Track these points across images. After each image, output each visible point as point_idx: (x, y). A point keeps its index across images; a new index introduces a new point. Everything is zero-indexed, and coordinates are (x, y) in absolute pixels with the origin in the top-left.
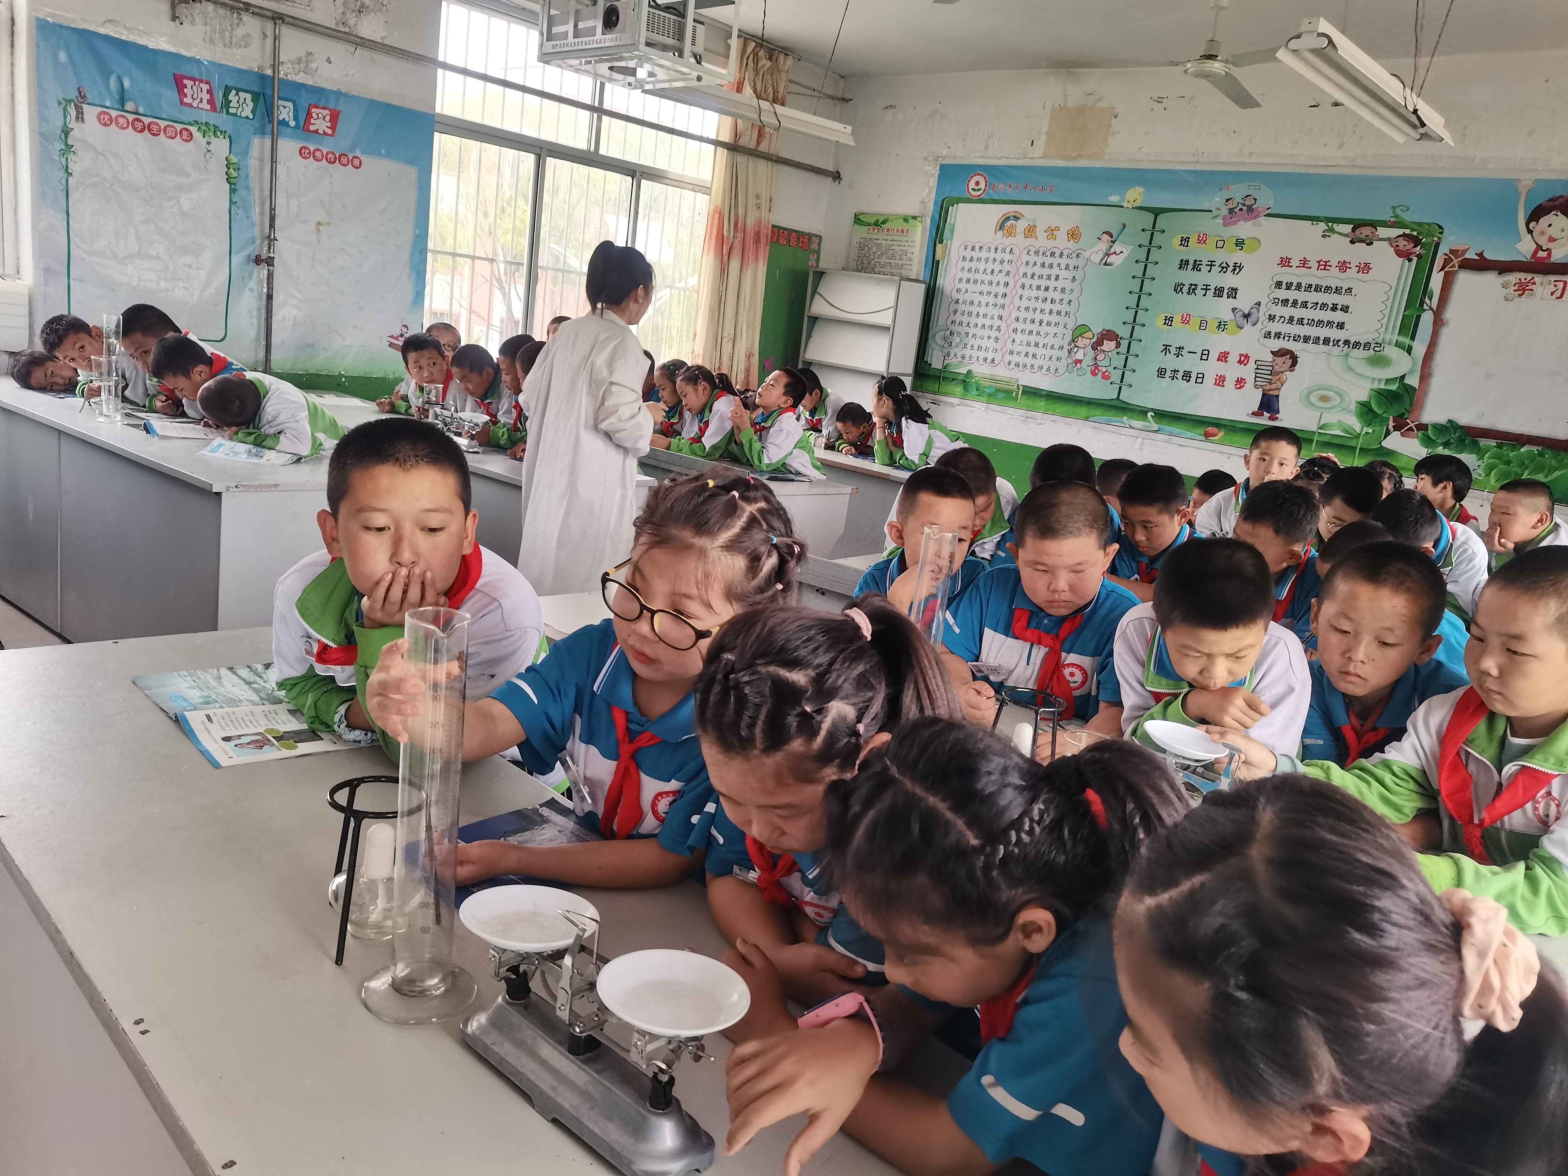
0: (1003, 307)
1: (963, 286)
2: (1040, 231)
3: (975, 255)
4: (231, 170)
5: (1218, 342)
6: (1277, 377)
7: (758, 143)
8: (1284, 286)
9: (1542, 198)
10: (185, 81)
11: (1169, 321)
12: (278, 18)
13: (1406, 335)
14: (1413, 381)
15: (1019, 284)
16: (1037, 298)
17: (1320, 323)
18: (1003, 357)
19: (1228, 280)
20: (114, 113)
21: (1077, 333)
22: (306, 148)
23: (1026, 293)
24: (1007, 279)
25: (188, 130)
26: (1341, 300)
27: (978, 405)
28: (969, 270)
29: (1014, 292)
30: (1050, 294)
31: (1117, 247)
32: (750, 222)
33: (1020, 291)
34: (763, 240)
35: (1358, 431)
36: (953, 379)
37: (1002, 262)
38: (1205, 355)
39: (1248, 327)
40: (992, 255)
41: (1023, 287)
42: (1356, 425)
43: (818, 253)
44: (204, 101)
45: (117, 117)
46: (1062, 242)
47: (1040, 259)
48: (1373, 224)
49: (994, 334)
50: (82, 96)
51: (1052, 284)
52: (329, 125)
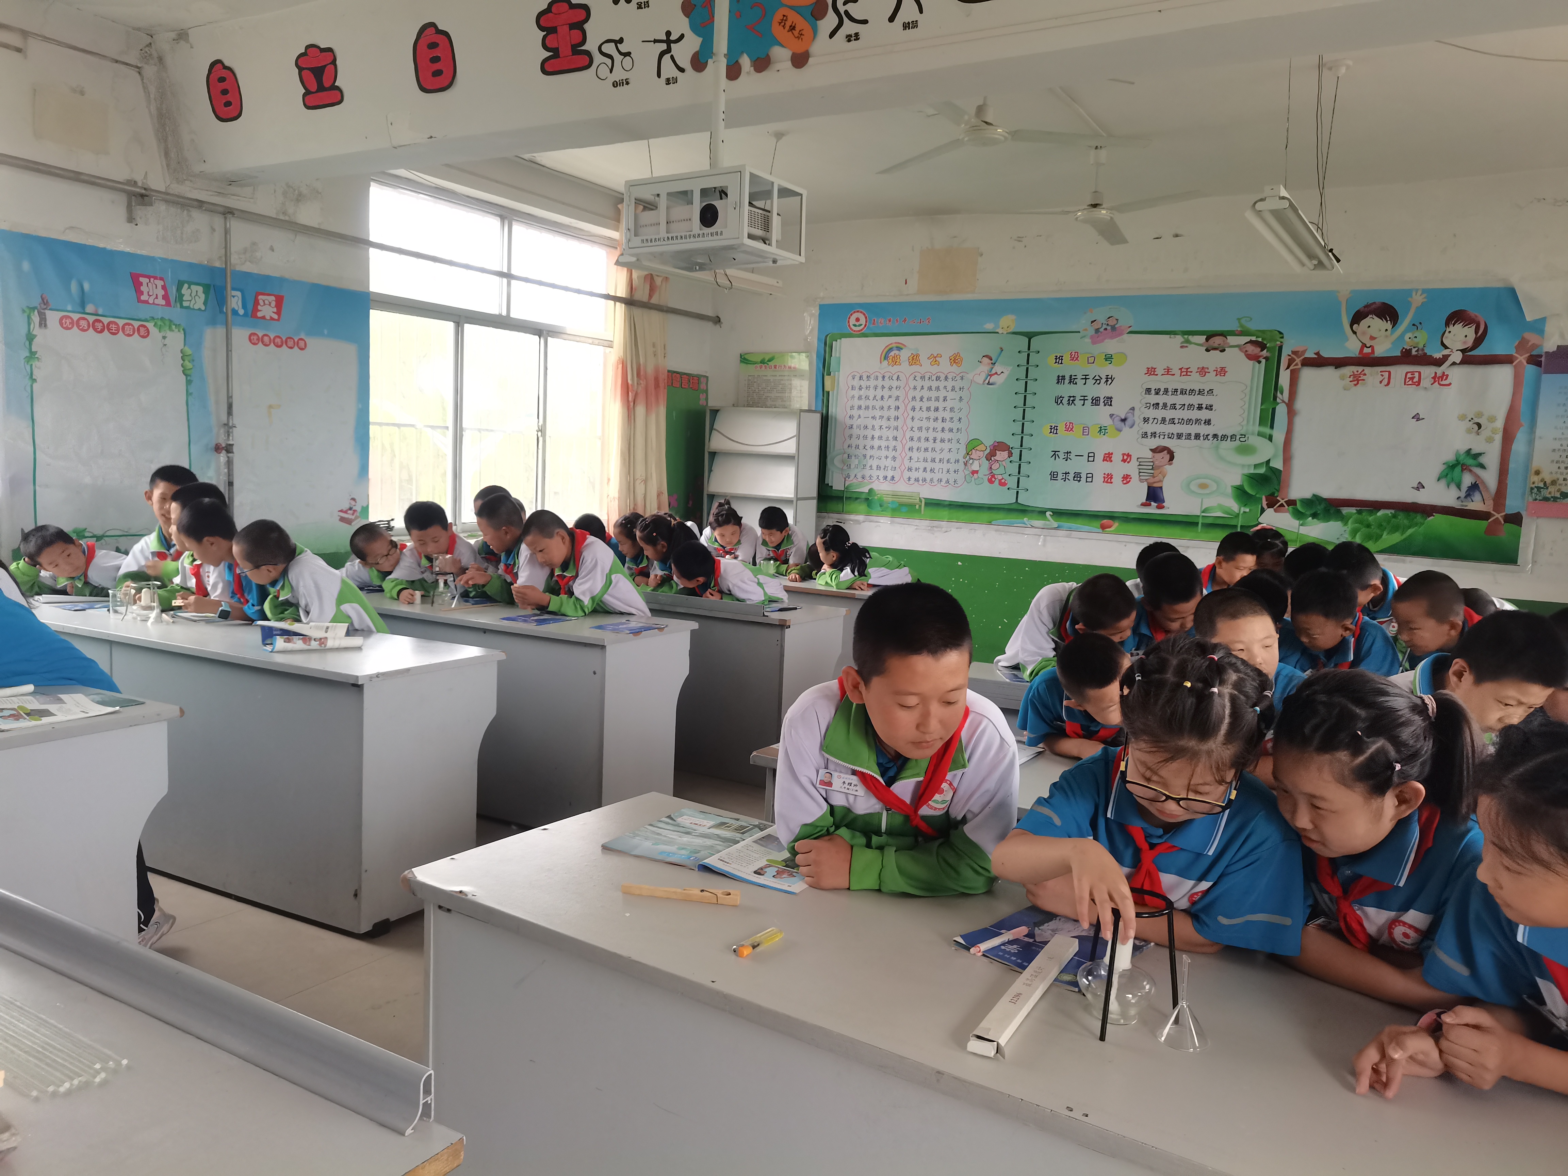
0: (896, 428)
1: (855, 413)
2: (923, 358)
3: (864, 383)
4: (187, 362)
5: (1101, 445)
6: (1158, 471)
7: (650, 296)
8: (1153, 392)
9: (1359, 306)
10: (141, 279)
11: (1054, 430)
12: (228, 212)
13: (1266, 425)
14: (1278, 464)
15: (910, 407)
16: (928, 419)
17: (1189, 421)
18: (902, 473)
19: (1103, 391)
20: (76, 317)
21: (970, 448)
22: (254, 334)
23: (917, 414)
24: (897, 403)
25: (144, 326)
26: (1205, 400)
27: (882, 520)
28: (860, 398)
29: (906, 414)
30: (940, 414)
31: (998, 368)
32: (650, 370)
33: (911, 414)
34: (662, 385)
35: (1237, 511)
36: (857, 499)
37: (890, 388)
38: (1091, 457)
39: (1126, 429)
40: (880, 383)
41: (913, 409)
42: (1234, 506)
43: (706, 391)
44: (160, 297)
45: (79, 320)
46: (945, 367)
47: (927, 384)
48: (1223, 334)
49: (891, 454)
50: (45, 302)
51: (941, 404)
52: (275, 310)
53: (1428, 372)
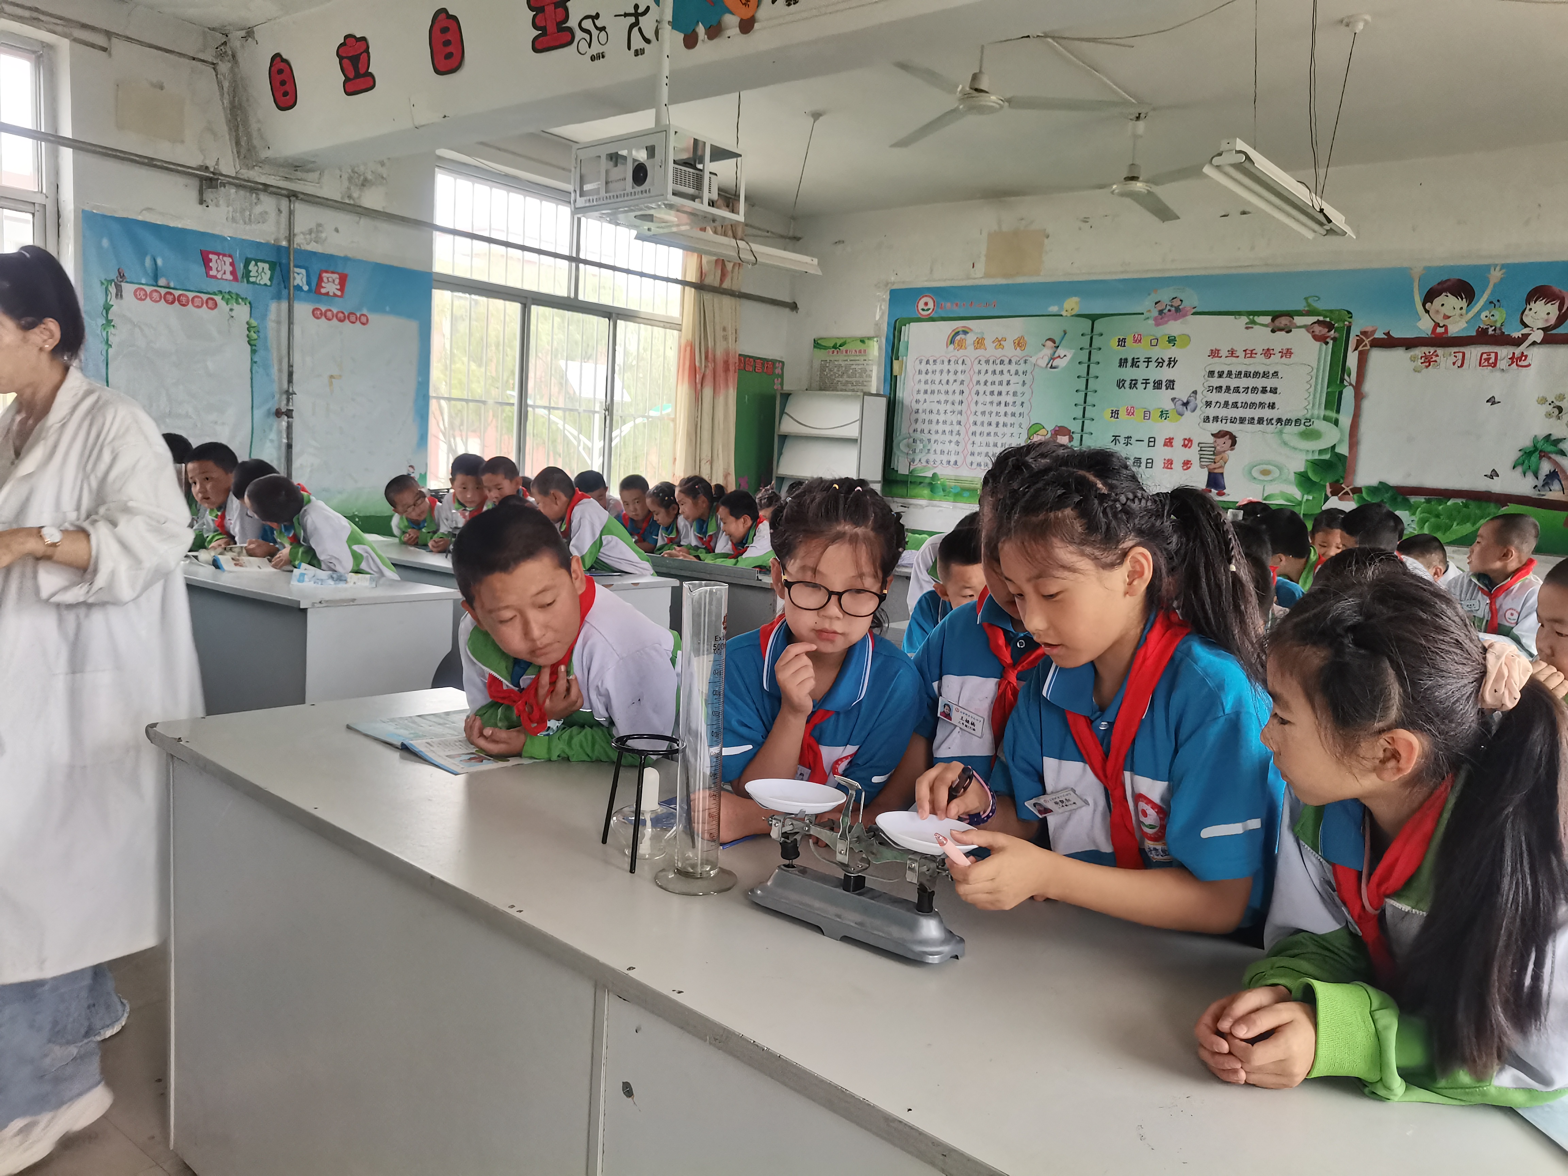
0: (961, 413)
1: (921, 397)
2: (988, 342)
3: (930, 367)
4: (252, 333)
5: (1163, 429)
6: (1220, 456)
7: (722, 281)
8: (1216, 375)
9: (1433, 283)
10: (211, 256)
11: (1115, 414)
12: (292, 195)
13: (1332, 410)
14: (1343, 449)
15: (974, 391)
16: (992, 403)
17: (1253, 405)
18: (965, 458)
19: (1165, 374)
20: (148, 289)
21: (1032, 431)
22: (317, 309)
23: (981, 398)
24: (962, 387)
25: (212, 299)
26: (1269, 383)
27: (945, 504)
28: (926, 382)
29: (970, 398)
30: (1003, 398)
31: (1061, 352)
32: (719, 353)
33: (975, 398)
34: (732, 368)
35: (1300, 499)
36: (921, 483)
37: (956, 373)
38: (1152, 442)
39: (1187, 413)
40: (946, 367)
41: (978, 393)
42: (1296, 493)
43: (781, 376)
44: (228, 273)
45: (152, 292)
46: (1009, 351)
47: (991, 368)
48: (1290, 314)
49: (955, 438)
50: (121, 275)
51: (1004, 389)
52: (338, 287)
53: (1505, 352)
